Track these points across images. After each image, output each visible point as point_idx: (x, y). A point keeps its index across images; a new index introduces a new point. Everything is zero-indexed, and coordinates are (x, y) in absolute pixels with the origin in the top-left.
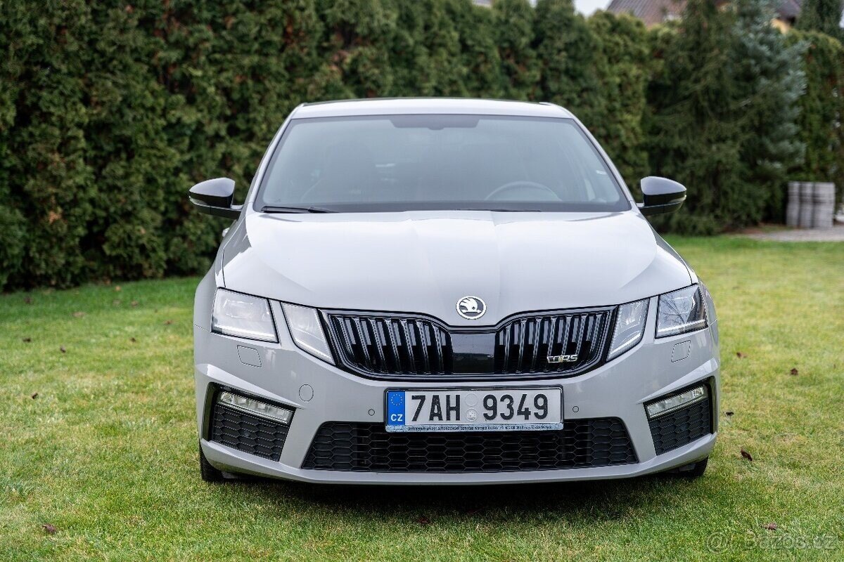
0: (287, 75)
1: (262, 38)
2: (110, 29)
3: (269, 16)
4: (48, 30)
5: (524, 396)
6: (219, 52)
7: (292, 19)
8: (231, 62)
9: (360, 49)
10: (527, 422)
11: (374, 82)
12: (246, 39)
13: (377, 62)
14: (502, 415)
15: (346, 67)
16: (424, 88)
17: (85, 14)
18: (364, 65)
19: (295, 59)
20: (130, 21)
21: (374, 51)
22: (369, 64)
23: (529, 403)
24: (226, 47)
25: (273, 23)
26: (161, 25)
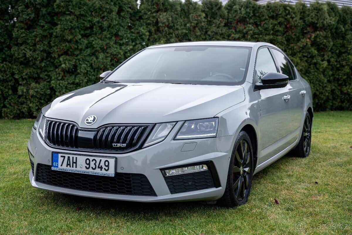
0: (286, 42)
1: (275, 29)
2: (213, 27)
3: (279, 21)
4: (190, 28)
5: (101, 160)
6: (257, 35)
7: (289, 22)
8: (261, 38)
9: (318, 32)
10: (101, 172)
11: (324, 45)
12: (267, 29)
13: (326, 37)
14: (92, 167)
15: (312, 39)
16: (348, 47)
17: (204, 22)
18: (320, 39)
19: (290, 37)
20: (221, 24)
21: (325, 33)
22: (322, 38)
23: (102, 164)
24: (260, 33)
25: (280, 24)
26: (234, 25)
